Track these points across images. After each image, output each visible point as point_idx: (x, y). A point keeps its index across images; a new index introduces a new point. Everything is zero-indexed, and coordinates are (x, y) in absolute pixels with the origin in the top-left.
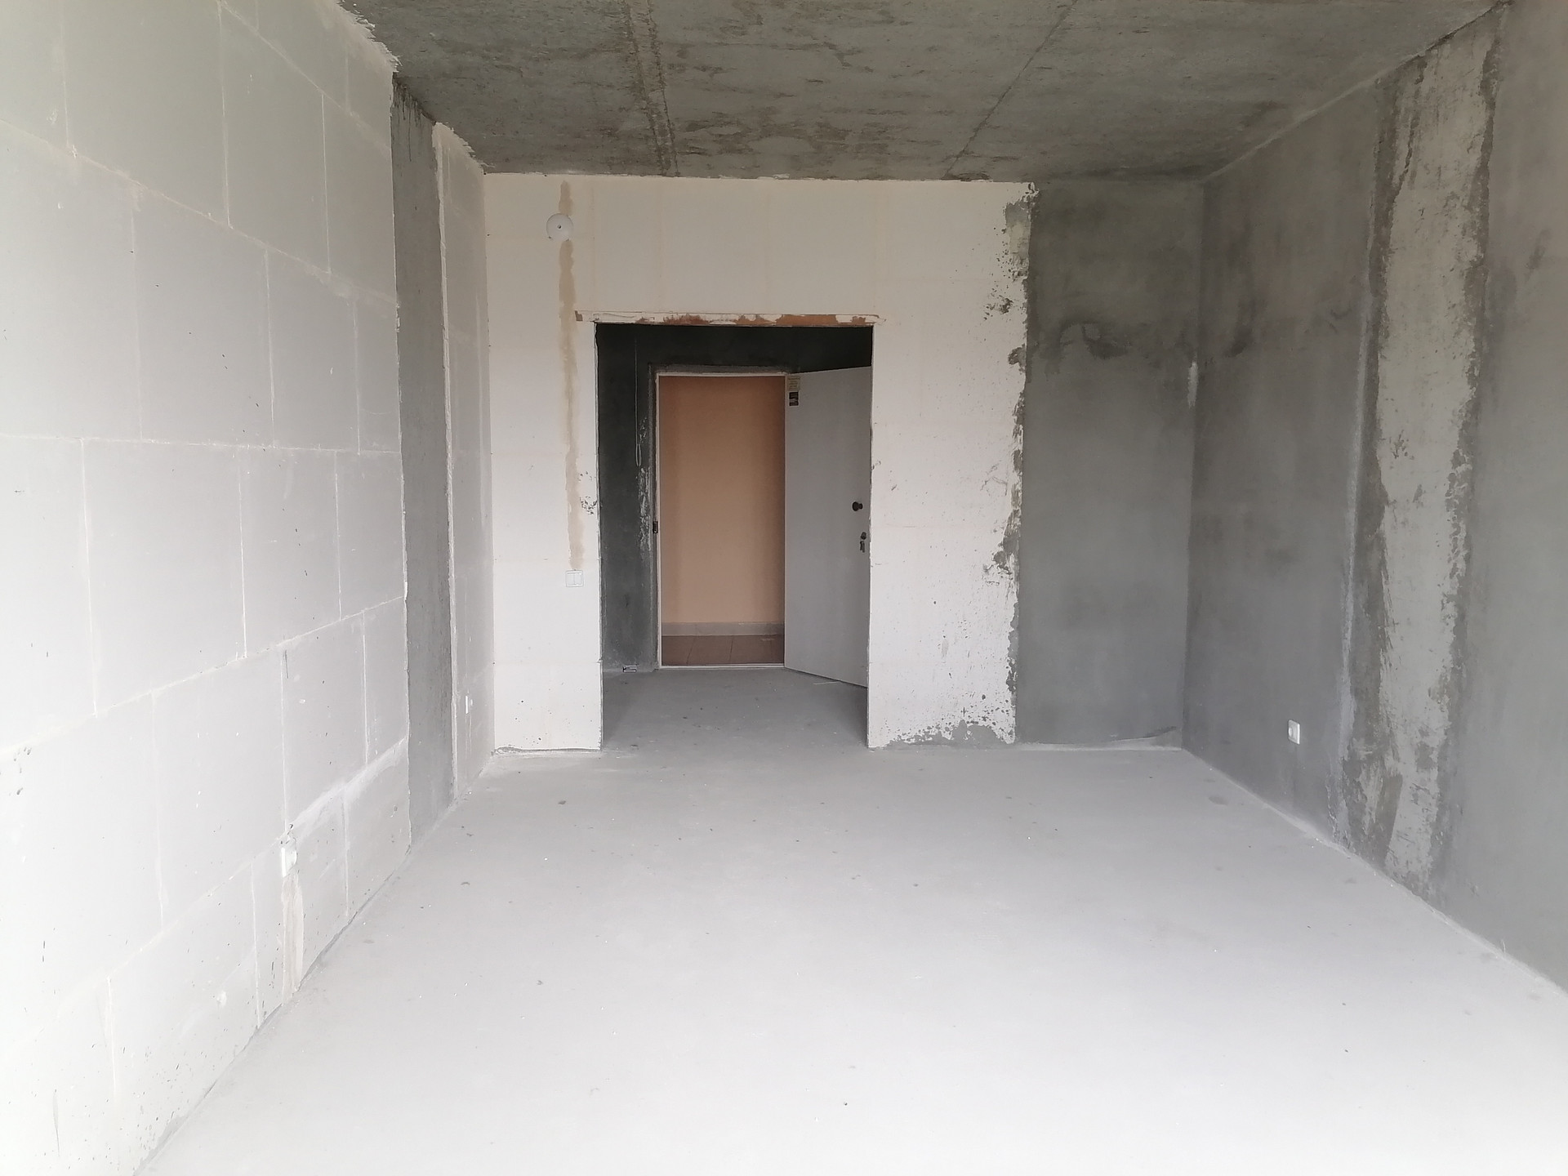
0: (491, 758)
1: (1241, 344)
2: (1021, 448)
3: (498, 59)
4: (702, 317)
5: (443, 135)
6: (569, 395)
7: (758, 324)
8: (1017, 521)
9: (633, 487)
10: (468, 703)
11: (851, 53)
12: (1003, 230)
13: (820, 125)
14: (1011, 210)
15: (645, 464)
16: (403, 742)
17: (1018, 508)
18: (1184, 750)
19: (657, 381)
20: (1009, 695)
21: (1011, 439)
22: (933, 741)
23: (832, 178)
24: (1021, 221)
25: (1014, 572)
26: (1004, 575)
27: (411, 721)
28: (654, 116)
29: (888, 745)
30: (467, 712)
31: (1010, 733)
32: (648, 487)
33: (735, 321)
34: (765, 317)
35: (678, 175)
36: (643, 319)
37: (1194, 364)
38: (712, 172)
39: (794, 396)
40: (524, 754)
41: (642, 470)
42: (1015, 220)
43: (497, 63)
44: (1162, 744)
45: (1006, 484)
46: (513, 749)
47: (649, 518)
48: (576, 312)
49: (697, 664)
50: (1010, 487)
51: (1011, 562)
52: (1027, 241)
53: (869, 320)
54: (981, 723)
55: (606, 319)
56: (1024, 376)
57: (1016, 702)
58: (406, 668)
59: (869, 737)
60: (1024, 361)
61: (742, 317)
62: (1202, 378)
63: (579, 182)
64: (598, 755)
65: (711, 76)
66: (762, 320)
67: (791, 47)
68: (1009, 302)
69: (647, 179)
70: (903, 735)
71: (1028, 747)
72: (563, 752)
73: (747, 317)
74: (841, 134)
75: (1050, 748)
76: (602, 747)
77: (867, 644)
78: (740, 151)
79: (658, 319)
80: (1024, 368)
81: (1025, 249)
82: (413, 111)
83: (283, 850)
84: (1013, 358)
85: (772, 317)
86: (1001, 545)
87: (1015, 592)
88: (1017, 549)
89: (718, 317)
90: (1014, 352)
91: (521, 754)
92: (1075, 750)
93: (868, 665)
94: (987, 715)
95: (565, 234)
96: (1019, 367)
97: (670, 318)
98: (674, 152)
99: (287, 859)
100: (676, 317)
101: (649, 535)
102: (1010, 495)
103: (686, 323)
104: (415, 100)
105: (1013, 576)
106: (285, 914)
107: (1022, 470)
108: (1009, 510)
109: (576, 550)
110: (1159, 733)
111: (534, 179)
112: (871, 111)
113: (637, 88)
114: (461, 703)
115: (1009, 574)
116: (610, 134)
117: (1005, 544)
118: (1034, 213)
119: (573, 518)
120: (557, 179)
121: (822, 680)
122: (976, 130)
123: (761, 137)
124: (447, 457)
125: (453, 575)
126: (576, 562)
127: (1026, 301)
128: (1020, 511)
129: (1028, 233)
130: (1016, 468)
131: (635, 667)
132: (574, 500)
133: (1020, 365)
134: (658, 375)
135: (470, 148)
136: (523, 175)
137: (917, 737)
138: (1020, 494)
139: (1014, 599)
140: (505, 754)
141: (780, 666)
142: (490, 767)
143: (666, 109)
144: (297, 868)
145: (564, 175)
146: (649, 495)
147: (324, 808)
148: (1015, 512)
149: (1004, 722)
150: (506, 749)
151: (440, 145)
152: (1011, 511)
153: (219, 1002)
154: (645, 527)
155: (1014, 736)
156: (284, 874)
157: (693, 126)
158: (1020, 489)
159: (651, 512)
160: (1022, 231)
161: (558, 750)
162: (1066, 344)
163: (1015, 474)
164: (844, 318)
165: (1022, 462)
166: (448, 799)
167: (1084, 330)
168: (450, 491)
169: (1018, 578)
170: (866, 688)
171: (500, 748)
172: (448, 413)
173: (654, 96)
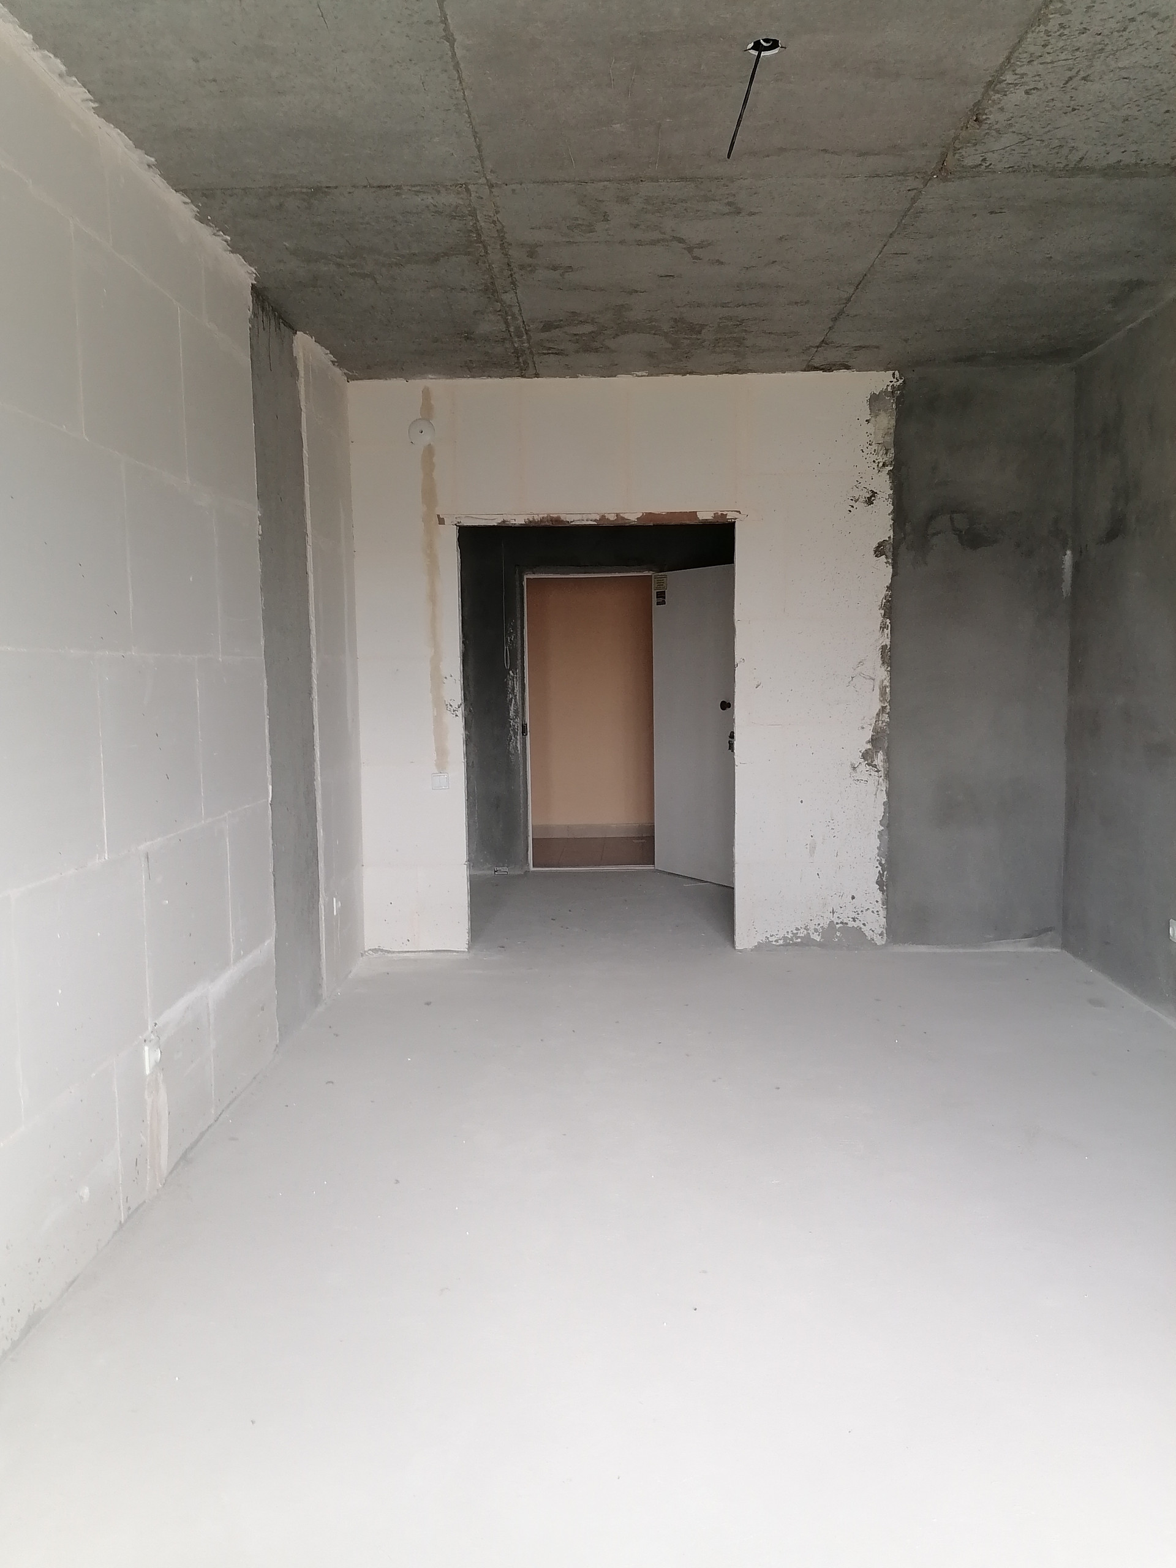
0: (361, 959)
1: (1115, 531)
2: (888, 643)
3: (353, 266)
4: (563, 517)
5: (304, 344)
6: (433, 598)
7: (620, 522)
8: (886, 718)
9: (503, 690)
10: (336, 905)
11: (701, 246)
12: (866, 421)
13: (675, 320)
14: (874, 400)
15: (513, 667)
16: (270, 943)
17: (886, 704)
18: (1064, 951)
19: (525, 583)
20: (879, 895)
21: (878, 634)
22: (801, 942)
23: (691, 373)
24: (885, 411)
25: (882, 769)
26: (873, 773)
27: (277, 923)
28: (509, 318)
29: (755, 946)
30: (335, 914)
31: (881, 934)
32: (517, 689)
33: (595, 521)
34: (626, 516)
35: (537, 375)
36: (504, 521)
37: (1069, 552)
38: (572, 372)
39: (661, 595)
40: (393, 955)
41: (511, 672)
42: (879, 410)
43: (351, 270)
44: (1041, 946)
45: (874, 680)
46: (382, 950)
47: (518, 720)
48: (438, 516)
49: (567, 866)
50: (877, 683)
51: (880, 759)
52: (892, 431)
53: (730, 516)
54: (851, 924)
55: (467, 522)
56: (890, 569)
57: (886, 902)
58: (271, 870)
59: (737, 938)
60: (890, 554)
61: (603, 517)
62: (1076, 566)
63: (438, 385)
64: (466, 956)
65: (562, 275)
66: (623, 518)
67: (639, 243)
68: (874, 494)
69: (507, 380)
70: (771, 936)
71: (899, 949)
72: (431, 953)
73: (607, 516)
74: (695, 329)
75: (923, 949)
76: (469, 948)
77: (733, 845)
78: (596, 350)
79: (520, 521)
80: (890, 561)
81: (890, 439)
82: (273, 321)
83: (146, 1048)
84: (879, 551)
85: (633, 515)
86: (869, 742)
87: (884, 789)
88: (886, 745)
89: (579, 517)
90: (880, 545)
91: (389, 955)
92: (950, 951)
93: (734, 866)
94: (857, 916)
95: (426, 438)
96: (885, 561)
97: (531, 519)
98: (531, 353)
99: (150, 1057)
100: (537, 518)
101: (518, 737)
102: (877, 691)
103: (547, 524)
104: (274, 310)
105: (882, 773)
106: (148, 1112)
107: (890, 665)
108: (877, 706)
109: (442, 752)
110: (1036, 933)
111: (396, 385)
112: (724, 305)
113: (490, 291)
114: (329, 905)
115: (878, 771)
116: (467, 338)
117: (873, 741)
118: (898, 402)
119: (438, 721)
120: (417, 385)
121: (692, 881)
122: (835, 319)
123: (617, 335)
124: (311, 662)
125: (319, 779)
126: (441, 765)
127: (891, 492)
128: (888, 707)
129: (893, 422)
130: (883, 663)
131: (506, 869)
132: (439, 703)
133: (887, 558)
134: (525, 577)
135: (331, 355)
136: (386, 382)
137: (785, 938)
138: (888, 690)
139: (883, 797)
140: (375, 955)
141: (651, 867)
142: (359, 968)
143: (520, 310)
144: (160, 1066)
145: (424, 381)
146: (518, 698)
147: (188, 1008)
148: (884, 708)
149: (874, 923)
150: (375, 950)
151: (301, 354)
152: (879, 707)
153: (82, 1198)
154: (514, 730)
155: (885, 938)
156: (148, 1072)
157: (548, 326)
158: (888, 684)
159: (520, 714)
160: (886, 421)
161: (427, 951)
162: (934, 534)
163: (883, 669)
164: (705, 515)
165: (888, 656)
166: (316, 999)
167: (952, 519)
168: (315, 695)
169: (887, 776)
170: (733, 888)
171: (370, 950)
172: (312, 618)
173: (508, 298)
